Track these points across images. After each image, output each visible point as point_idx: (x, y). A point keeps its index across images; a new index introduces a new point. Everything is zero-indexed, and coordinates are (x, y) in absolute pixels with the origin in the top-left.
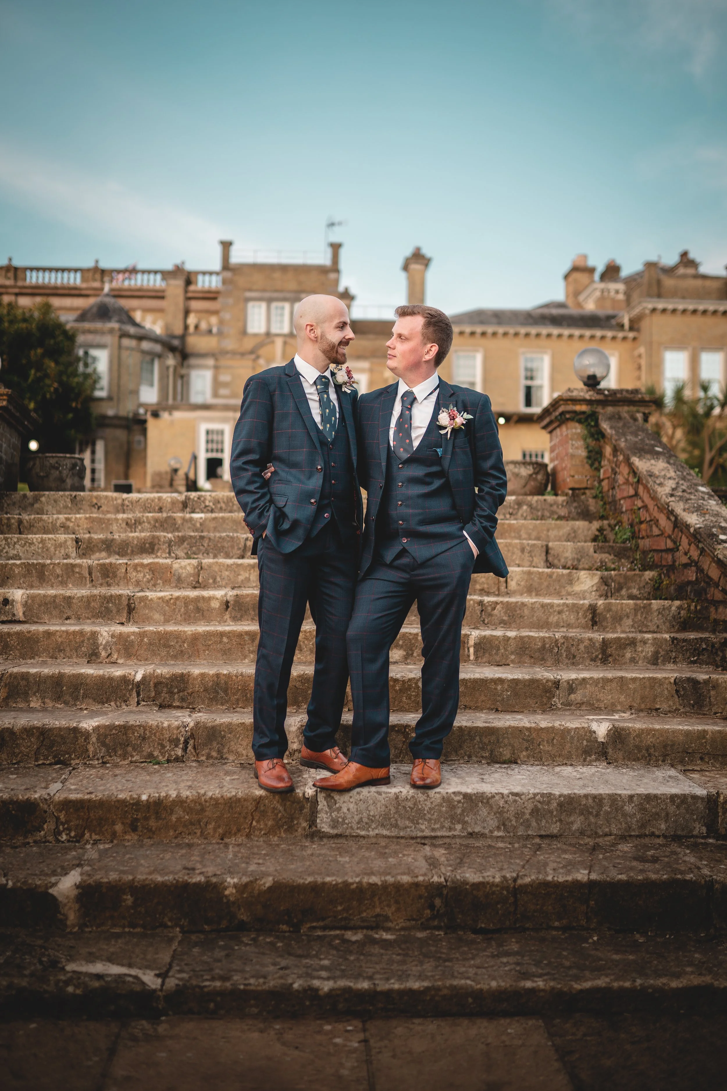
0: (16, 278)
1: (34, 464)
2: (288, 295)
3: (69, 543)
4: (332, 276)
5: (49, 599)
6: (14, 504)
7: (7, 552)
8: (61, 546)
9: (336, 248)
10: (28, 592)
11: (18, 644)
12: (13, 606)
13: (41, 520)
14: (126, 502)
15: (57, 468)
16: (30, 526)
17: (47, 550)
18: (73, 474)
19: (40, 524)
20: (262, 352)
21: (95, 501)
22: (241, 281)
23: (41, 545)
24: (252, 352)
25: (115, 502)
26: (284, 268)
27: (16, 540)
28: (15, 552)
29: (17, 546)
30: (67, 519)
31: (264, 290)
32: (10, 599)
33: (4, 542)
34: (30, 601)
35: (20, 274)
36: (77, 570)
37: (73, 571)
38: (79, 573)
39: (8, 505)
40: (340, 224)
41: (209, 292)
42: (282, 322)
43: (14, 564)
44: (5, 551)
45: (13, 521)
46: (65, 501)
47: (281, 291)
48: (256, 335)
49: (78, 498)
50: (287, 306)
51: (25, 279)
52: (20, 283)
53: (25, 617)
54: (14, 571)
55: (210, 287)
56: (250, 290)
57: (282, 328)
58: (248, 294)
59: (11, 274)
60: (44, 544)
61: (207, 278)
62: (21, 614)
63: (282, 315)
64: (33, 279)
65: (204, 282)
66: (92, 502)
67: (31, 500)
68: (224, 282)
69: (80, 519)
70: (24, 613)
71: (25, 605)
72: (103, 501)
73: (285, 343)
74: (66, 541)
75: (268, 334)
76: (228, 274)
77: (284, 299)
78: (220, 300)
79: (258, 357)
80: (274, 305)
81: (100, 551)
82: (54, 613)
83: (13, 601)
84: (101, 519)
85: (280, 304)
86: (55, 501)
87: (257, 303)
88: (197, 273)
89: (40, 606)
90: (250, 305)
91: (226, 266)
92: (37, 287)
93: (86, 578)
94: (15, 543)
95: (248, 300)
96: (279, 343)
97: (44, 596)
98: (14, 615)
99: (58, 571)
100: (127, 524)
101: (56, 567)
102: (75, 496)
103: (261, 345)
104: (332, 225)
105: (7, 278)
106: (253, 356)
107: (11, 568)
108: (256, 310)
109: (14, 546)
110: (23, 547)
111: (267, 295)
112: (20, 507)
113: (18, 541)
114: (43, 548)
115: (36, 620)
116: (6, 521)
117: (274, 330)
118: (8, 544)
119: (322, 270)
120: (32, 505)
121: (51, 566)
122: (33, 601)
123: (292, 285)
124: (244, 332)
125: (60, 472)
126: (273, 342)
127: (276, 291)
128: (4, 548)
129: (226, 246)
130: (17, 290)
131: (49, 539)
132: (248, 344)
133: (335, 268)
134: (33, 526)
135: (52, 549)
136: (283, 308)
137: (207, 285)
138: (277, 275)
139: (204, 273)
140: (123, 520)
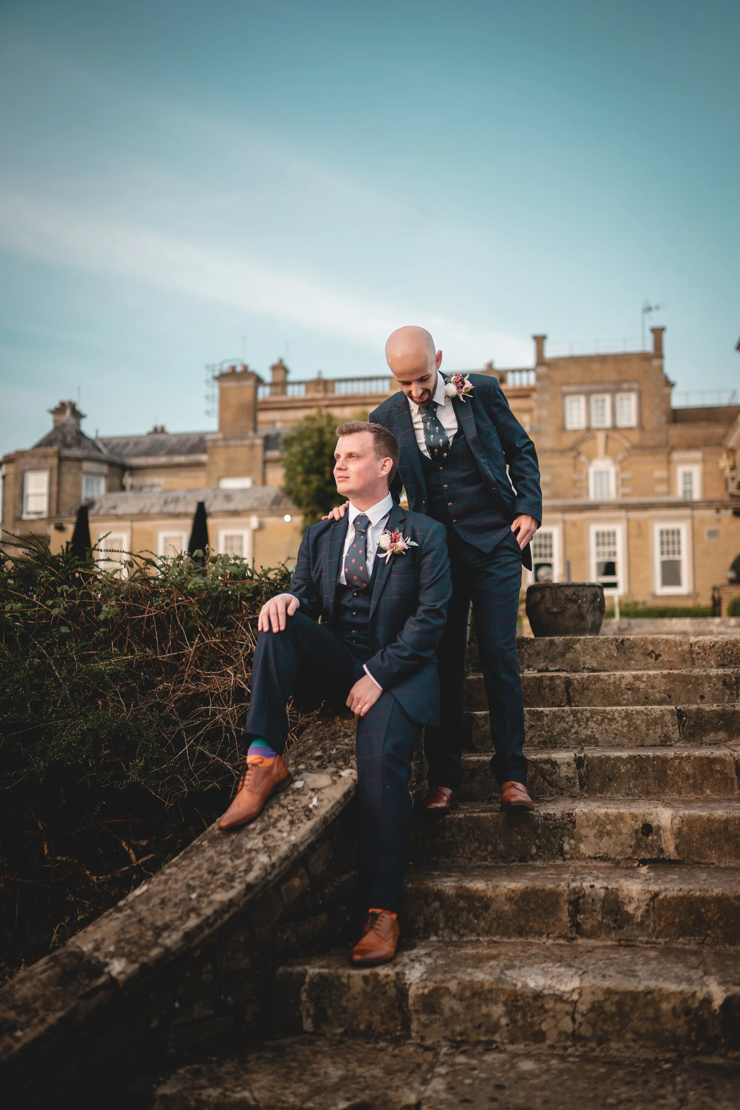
0: (326, 390)
1: (543, 597)
2: (608, 386)
3: (668, 718)
4: (655, 362)
5: (716, 825)
6: (538, 654)
7: (576, 733)
8: (656, 724)
9: (658, 333)
10: (681, 813)
11: (720, 918)
12: (659, 836)
13: (598, 679)
14: (696, 648)
15: (575, 601)
16: (584, 689)
17: (636, 729)
18: (594, 607)
19: (598, 686)
20: (583, 448)
21: (651, 648)
22: (557, 375)
23: (625, 722)
24: (572, 449)
25: (680, 649)
26: (603, 359)
27: (588, 715)
28: (589, 733)
29: (591, 724)
30: (636, 678)
31: (582, 383)
32: (654, 824)
33: (571, 717)
34: (685, 829)
35: (329, 386)
36: (718, 767)
37: (712, 770)
38: (721, 772)
39: (530, 655)
40: (657, 308)
41: (521, 389)
42: (603, 415)
43: (619, 758)
44: (573, 731)
45: (558, 682)
46: (609, 649)
47: (602, 382)
48: (575, 431)
49: (627, 644)
50: (608, 398)
51: (333, 391)
52: (330, 395)
53: (679, 854)
54: (620, 770)
55: (521, 385)
56: (568, 384)
57: (603, 421)
58: (566, 389)
59: (321, 387)
60: (630, 720)
61: (517, 376)
62: (672, 849)
63: (603, 408)
64: (342, 390)
65: (514, 380)
66: (645, 649)
67: (560, 649)
68: (538, 378)
69: (655, 677)
70: (677, 848)
71: (678, 834)
72: (662, 647)
73: (607, 438)
74: (663, 716)
75: (589, 429)
76: (543, 370)
77: (605, 391)
78: (535, 396)
79: (579, 454)
80: (593, 398)
81: (716, 730)
82: (726, 848)
83: (659, 828)
84: (685, 676)
85: (599, 397)
86: (595, 649)
87: (575, 398)
88: (506, 371)
89: (702, 836)
90: (568, 400)
91: (541, 361)
92: (346, 398)
93: (732, 780)
94: (588, 720)
95: (564, 395)
96: (601, 437)
97: (709, 820)
98: (661, 851)
99: (688, 769)
100: (725, 683)
101: (684, 763)
102: (622, 641)
103: (582, 441)
104: (649, 309)
105: (317, 391)
106: (573, 454)
107: (615, 764)
108: (575, 405)
109: (586, 723)
110: (600, 725)
111: (586, 388)
112: (546, 657)
113: (592, 717)
114: (629, 726)
115: (696, 859)
116: (548, 682)
117: (595, 424)
118: (578, 721)
119: (644, 357)
120: (563, 655)
121: (677, 762)
122: (691, 828)
123: (612, 375)
124: (562, 428)
125: (579, 607)
126: (594, 438)
127: (595, 383)
128: (572, 727)
129: (540, 340)
130: (326, 403)
131: (638, 712)
132: (568, 441)
133: (658, 352)
134: (588, 689)
135: (643, 727)
136: (604, 401)
137: (518, 383)
138: (596, 366)
139: (513, 371)
140: (717, 676)
